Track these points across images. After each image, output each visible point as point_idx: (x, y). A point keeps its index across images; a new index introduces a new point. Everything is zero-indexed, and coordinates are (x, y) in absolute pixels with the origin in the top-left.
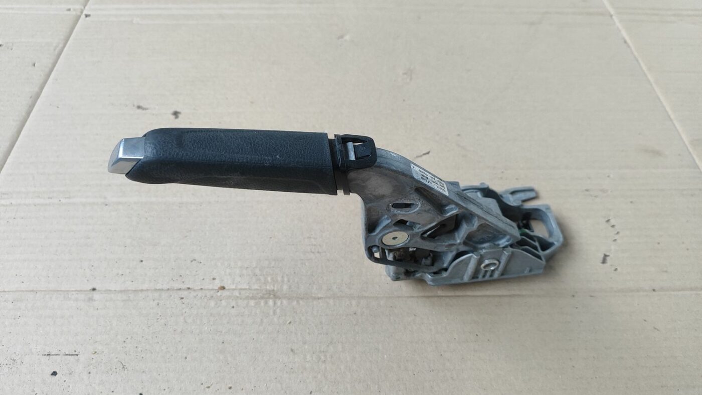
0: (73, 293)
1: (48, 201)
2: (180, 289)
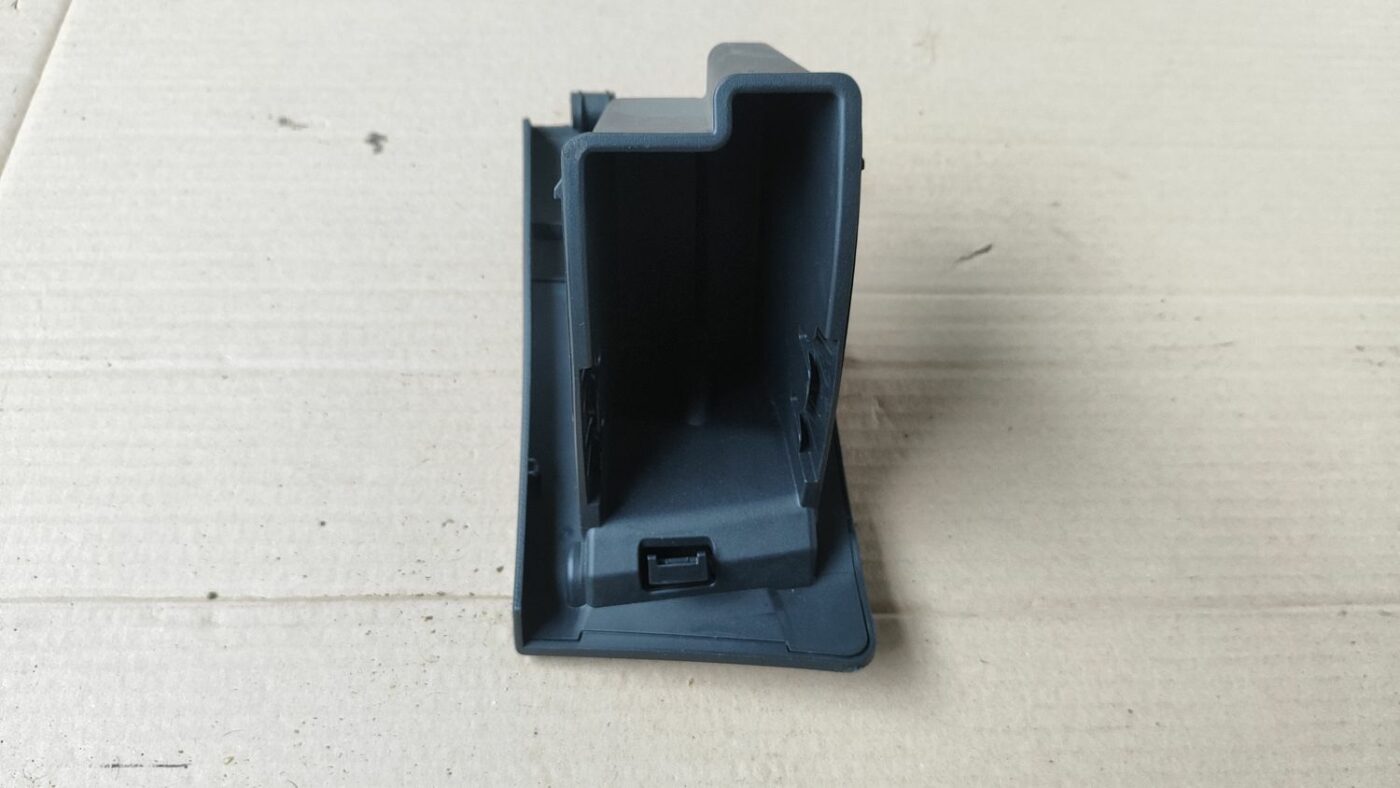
0: (163, 605)
1: (79, 367)
2: (421, 596)
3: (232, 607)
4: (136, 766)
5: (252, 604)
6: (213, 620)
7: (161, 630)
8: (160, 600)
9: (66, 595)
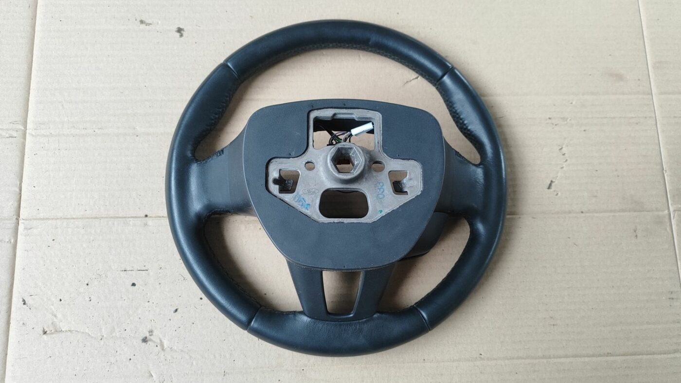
0: (129, 219)
1: (84, 132)
3: (153, 220)
4: (131, 270)
5: (159, 218)
6: (148, 224)
7: (131, 227)
8: (129, 217)
9: (97, 216)
